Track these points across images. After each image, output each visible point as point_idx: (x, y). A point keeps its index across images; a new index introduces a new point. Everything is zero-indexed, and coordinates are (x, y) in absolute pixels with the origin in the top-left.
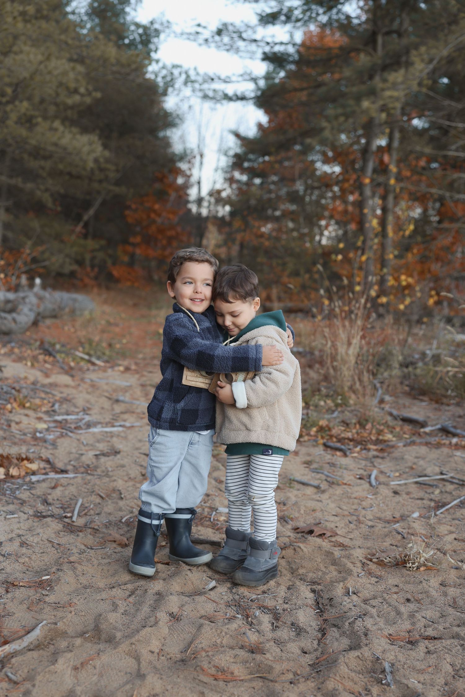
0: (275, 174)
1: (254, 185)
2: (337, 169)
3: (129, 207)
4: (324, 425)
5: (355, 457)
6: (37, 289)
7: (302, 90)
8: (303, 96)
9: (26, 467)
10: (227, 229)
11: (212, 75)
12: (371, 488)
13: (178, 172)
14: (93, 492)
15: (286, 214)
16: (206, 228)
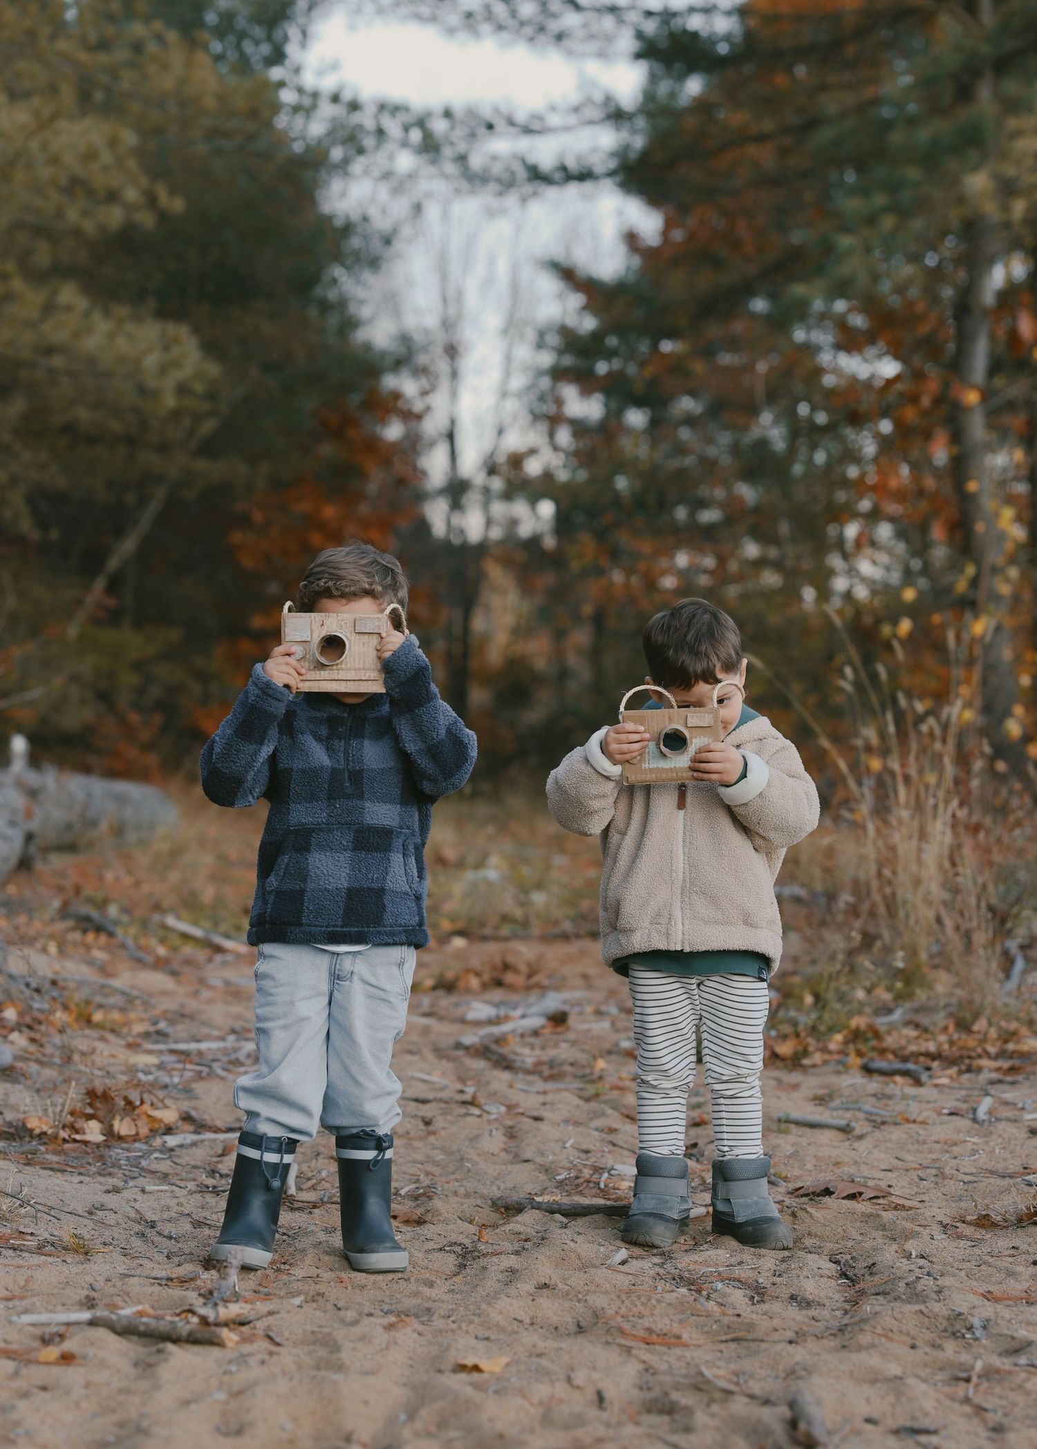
0: (693, 394)
1: (628, 430)
2: (889, 368)
3: (244, 521)
4: (863, 1026)
5: (943, 1085)
6: (18, 765)
7: (761, 138)
8: (765, 156)
9: (149, 1116)
10: (548, 579)
11: (487, 113)
12: (977, 1126)
13: (390, 405)
14: (318, 1154)
15: (735, 515)
16: (481, 577)
